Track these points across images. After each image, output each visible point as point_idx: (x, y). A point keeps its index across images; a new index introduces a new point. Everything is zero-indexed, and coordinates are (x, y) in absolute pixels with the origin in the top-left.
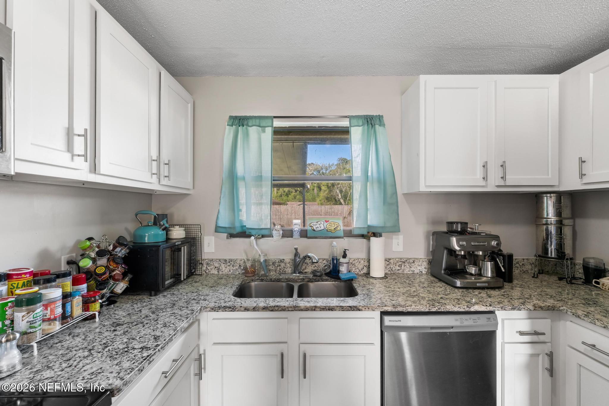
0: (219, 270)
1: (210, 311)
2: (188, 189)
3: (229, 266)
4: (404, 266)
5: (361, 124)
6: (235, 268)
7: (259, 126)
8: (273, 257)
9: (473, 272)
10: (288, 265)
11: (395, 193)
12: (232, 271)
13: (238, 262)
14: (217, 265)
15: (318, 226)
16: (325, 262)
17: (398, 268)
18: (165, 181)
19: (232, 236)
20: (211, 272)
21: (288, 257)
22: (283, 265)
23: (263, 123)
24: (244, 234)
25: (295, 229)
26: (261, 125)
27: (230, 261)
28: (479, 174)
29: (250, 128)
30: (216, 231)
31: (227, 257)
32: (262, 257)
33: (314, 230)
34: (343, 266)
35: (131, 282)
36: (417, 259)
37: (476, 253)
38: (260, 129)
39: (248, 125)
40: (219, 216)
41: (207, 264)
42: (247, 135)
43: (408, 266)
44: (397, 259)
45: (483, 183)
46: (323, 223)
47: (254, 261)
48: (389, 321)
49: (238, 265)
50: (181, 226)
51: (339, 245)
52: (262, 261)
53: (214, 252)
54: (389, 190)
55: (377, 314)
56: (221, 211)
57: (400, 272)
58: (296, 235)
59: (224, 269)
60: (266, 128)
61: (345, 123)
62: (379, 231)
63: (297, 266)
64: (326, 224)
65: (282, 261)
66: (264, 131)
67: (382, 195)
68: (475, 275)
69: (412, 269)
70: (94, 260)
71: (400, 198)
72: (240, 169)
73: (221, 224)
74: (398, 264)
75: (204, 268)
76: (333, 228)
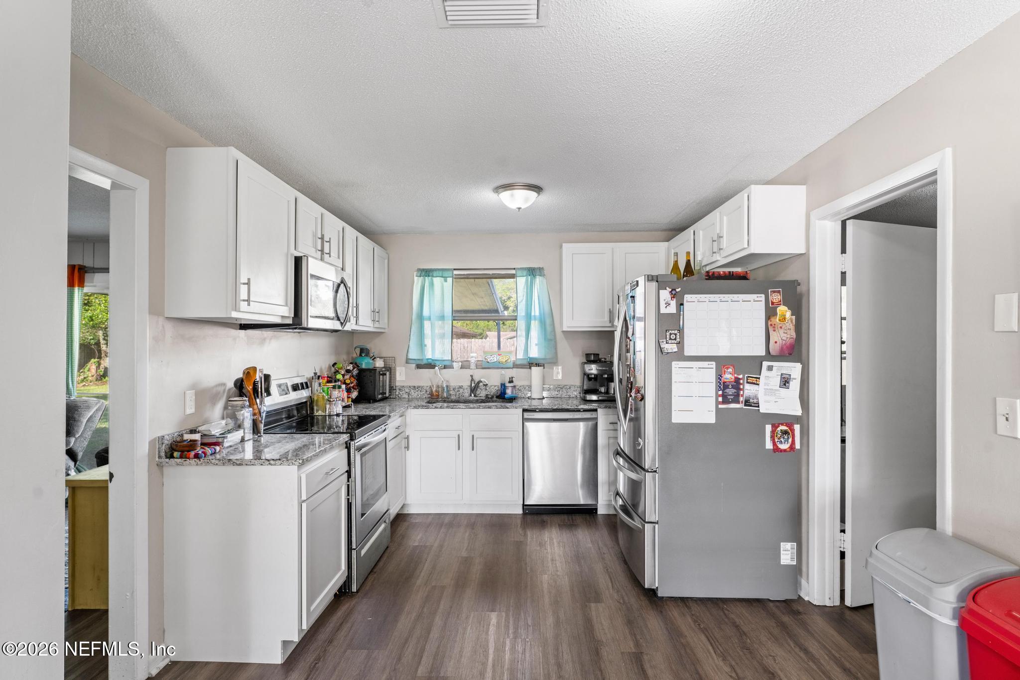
0: (409, 394)
1: (413, 409)
2: (384, 328)
3: (417, 391)
4: (562, 391)
5: (525, 274)
6: (422, 393)
7: (442, 277)
8: (454, 384)
9: (603, 391)
10: (466, 391)
11: (554, 330)
12: (419, 396)
13: (425, 388)
14: (407, 391)
15: (492, 358)
16: (496, 388)
17: (556, 393)
18: (377, 325)
19: (419, 367)
20: (403, 397)
21: (466, 383)
22: (461, 390)
23: (446, 274)
24: (430, 366)
25: (472, 361)
26: (444, 276)
27: (419, 387)
28: (607, 318)
29: (435, 279)
30: (407, 363)
31: (416, 385)
32: (444, 383)
33: (488, 362)
34: (508, 389)
35: (359, 392)
36: (573, 385)
37: (604, 376)
38: (443, 279)
39: (433, 276)
40: (410, 350)
41: (400, 390)
42: (432, 284)
43: (565, 391)
44: (556, 386)
45: (610, 325)
46: (496, 356)
47: (438, 387)
48: (527, 415)
49: (425, 391)
50: (380, 358)
51: (509, 373)
52: (445, 386)
53: (404, 379)
54: (549, 329)
55: (521, 410)
56: (411, 345)
57: (558, 396)
58: (473, 366)
59: (413, 393)
60: (448, 278)
61: (513, 272)
62: (541, 362)
63: (473, 390)
64: (498, 357)
65: (461, 387)
66: (446, 281)
67: (544, 333)
68: (604, 393)
69: (568, 394)
70: (343, 375)
71: (559, 335)
72: (426, 313)
73: (411, 356)
74: (557, 390)
75: (397, 393)
76: (504, 361)
